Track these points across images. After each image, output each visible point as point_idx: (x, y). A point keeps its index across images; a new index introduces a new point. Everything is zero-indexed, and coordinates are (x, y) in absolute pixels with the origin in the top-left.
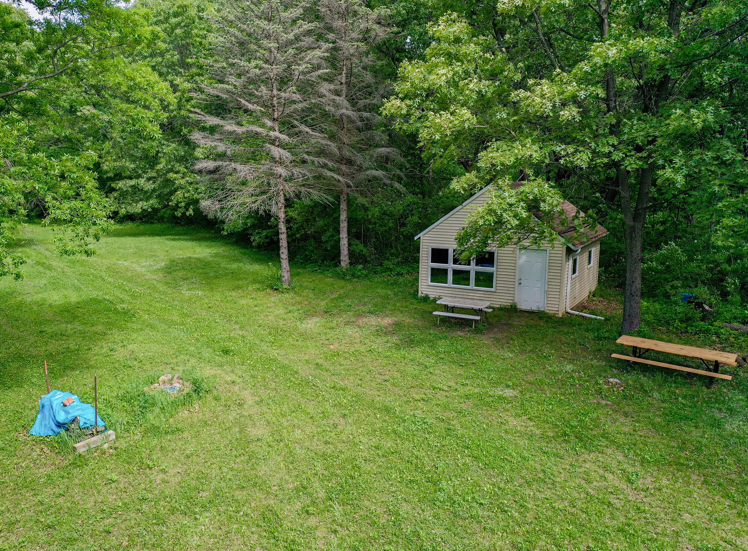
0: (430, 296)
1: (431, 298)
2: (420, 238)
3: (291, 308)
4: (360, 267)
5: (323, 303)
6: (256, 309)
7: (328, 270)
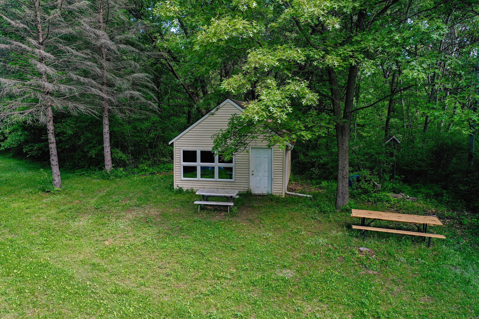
0: (184, 188)
1: (185, 190)
2: (173, 143)
3: (62, 208)
4: (122, 169)
5: (93, 201)
6: (28, 211)
7: (94, 174)
